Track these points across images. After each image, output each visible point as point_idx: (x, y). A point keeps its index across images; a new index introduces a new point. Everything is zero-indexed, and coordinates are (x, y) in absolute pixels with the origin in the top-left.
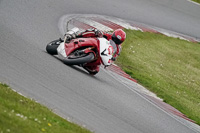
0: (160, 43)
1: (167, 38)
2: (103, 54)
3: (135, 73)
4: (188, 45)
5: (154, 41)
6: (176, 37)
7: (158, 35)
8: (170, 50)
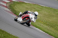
0: (24, 5)
1: (26, 3)
2: (32, 18)
3: (17, 14)
4: (32, 5)
5: (22, 4)
6: (28, 3)
7: (23, 3)
8: (27, 7)
